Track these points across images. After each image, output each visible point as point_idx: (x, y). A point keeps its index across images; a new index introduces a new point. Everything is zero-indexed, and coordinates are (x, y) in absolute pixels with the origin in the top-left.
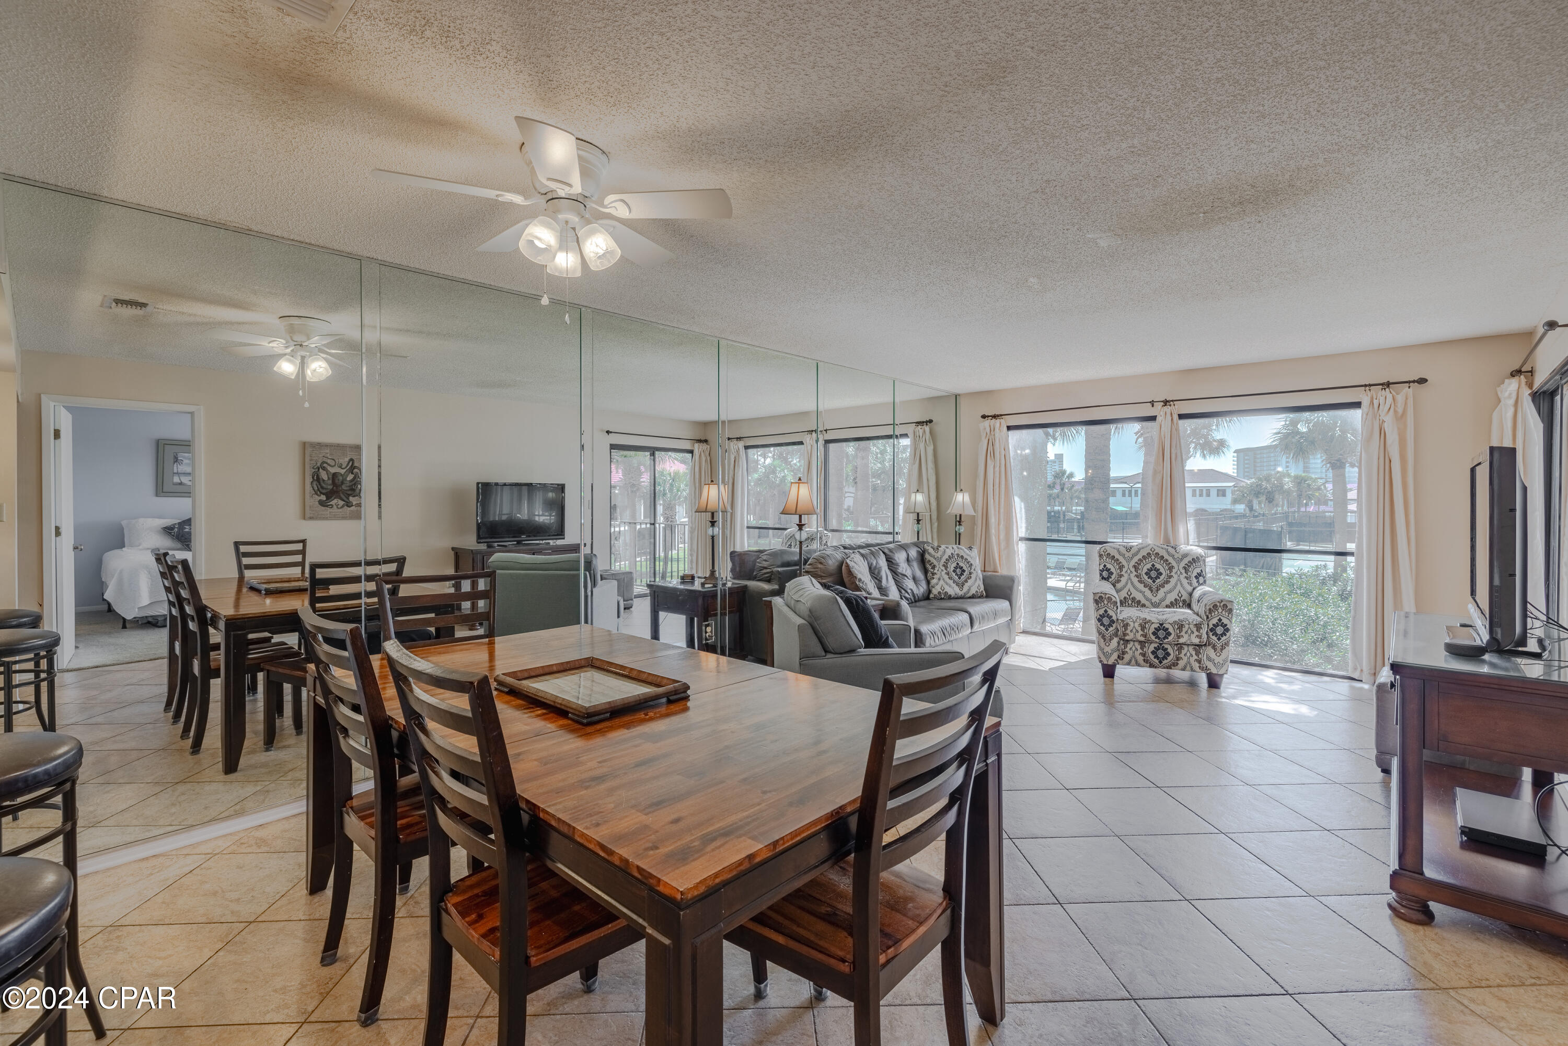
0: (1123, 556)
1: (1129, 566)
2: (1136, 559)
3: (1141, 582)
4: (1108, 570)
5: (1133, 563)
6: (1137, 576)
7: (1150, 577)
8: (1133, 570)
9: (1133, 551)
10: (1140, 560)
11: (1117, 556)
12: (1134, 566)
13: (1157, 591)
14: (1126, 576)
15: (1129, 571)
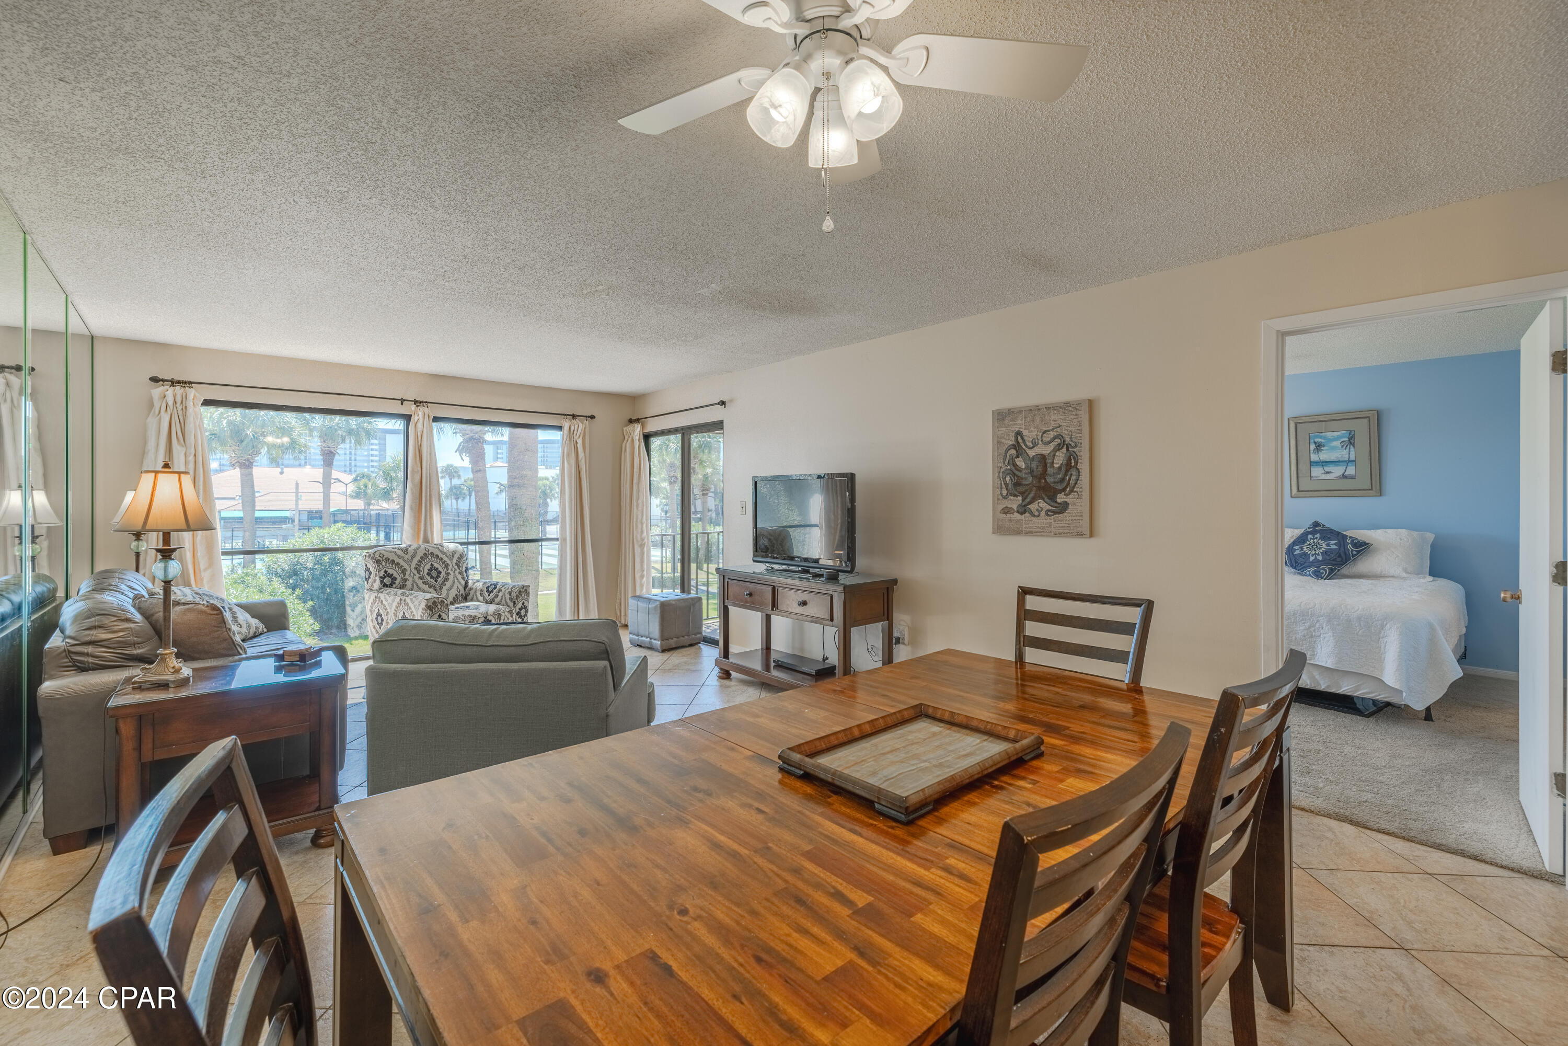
0: (403, 558)
1: (410, 569)
2: (415, 561)
3: (425, 583)
4: (391, 576)
5: (413, 565)
6: (420, 578)
7: (432, 577)
8: (415, 572)
9: (410, 553)
10: (419, 561)
11: (397, 560)
12: (416, 568)
13: (441, 589)
14: (410, 579)
15: (412, 574)
